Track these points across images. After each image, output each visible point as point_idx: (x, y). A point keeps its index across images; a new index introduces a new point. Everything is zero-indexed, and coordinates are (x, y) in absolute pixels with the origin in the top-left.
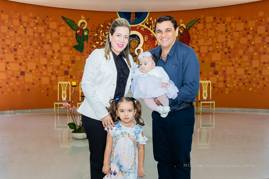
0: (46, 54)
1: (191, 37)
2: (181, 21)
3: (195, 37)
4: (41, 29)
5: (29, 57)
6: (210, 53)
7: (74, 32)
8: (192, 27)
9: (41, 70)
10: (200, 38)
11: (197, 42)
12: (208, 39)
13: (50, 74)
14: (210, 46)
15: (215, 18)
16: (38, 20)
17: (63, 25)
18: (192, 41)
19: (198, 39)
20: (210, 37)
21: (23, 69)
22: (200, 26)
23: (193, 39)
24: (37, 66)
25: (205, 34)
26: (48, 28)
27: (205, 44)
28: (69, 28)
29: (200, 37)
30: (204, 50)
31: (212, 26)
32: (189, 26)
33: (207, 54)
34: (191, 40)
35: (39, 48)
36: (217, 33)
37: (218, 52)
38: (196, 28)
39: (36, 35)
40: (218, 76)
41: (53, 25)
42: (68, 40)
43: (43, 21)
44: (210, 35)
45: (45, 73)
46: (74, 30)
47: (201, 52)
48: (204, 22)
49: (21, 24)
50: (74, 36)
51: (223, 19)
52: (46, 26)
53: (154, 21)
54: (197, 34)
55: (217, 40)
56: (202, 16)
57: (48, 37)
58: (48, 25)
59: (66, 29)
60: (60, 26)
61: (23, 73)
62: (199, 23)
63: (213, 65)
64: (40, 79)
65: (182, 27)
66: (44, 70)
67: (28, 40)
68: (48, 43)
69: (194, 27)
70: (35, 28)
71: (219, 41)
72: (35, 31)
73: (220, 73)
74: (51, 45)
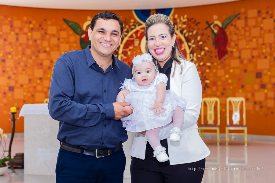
0: (41, 64)
1: (229, 37)
2: (215, 17)
3: (235, 38)
4: (37, 35)
5: (20, 69)
6: (254, 60)
7: (78, 37)
8: (230, 25)
9: (34, 84)
10: (241, 40)
11: (236, 45)
12: (251, 40)
13: (45, 90)
14: (255, 49)
15: (259, 12)
16: (34, 25)
17: (64, 30)
18: (230, 44)
19: (238, 40)
20: (254, 37)
21: (12, 83)
22: (240, 23)
23: (231, 40)
24: (30, 80)
25: (247, 34)
26: (46, 34)
27: (248, 47)
28: (71, 32)
29: (240, 37)
30: (246, 55)
31: (257, 22)
32: (226, 23)
33: (250, 61)
34: (229, 41)
35: (34, 57)
36: (262, 32)
37: (266, 57)
38: (235, 26)
39: (31, 42)
40: (266, 91)
41: (52, 30)
42: (70, 47)
43: (40, 25)
44: (253, 34)
45: (39, 88)
46: (78, 34)
47: (243, 57)
48: (246, 18)
49: (12, 30)
50: (78, 42)
51: (270, 12)
52: (43, 32)
53: (180, 19)
54: (236, 34)
55: (263, 40)
56: (243, 10)
57: (45, 44)
58: (46, 30)
59: (68, 33)
60: (61, 30)
61: (11, 89)
62: (239, 18)
63: (259, 75)
64: (33, 96)
65: (217, 25)
66: (38, 84)
67: (20, 48)
68: (45, 52)
69: (232, 25)
70: (29, 34)
71: (266, 42)
72: (29, 38)
73: (269, 86)
74: (48, 53)
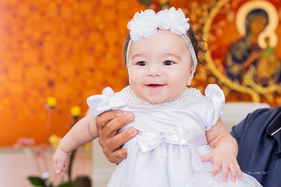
0: (92, 49)
5: (63, 55)
13: (98, 85)
21: (52, 76)
24: (77, 72)
26: (99, 5)
35: (81, 39)
39: (78, 18)
45: (89, 83)
57: (98, 19)
59: (130, 3)
61: (51, 84)
66: (88, 78)
67: (63, 26)
68: (97, 30)
70: (76, 6)
72: (76, 11)
74: (102, 33)
